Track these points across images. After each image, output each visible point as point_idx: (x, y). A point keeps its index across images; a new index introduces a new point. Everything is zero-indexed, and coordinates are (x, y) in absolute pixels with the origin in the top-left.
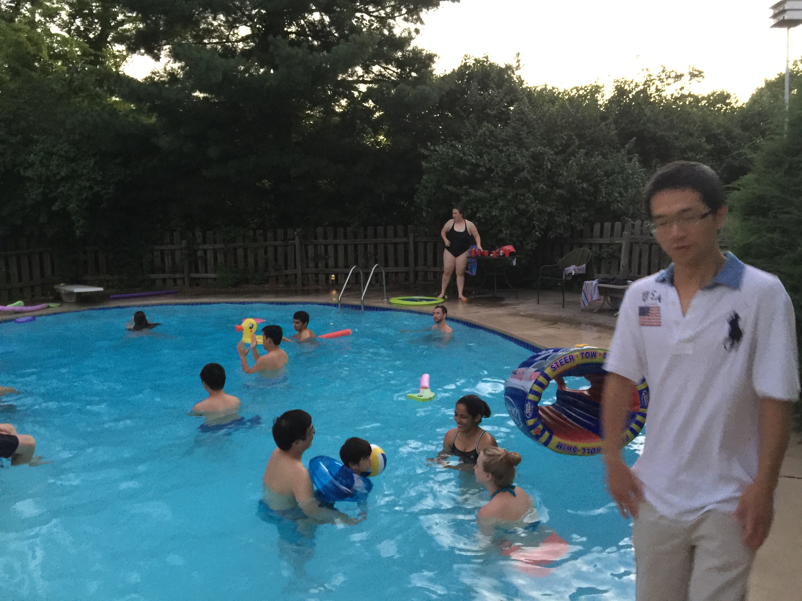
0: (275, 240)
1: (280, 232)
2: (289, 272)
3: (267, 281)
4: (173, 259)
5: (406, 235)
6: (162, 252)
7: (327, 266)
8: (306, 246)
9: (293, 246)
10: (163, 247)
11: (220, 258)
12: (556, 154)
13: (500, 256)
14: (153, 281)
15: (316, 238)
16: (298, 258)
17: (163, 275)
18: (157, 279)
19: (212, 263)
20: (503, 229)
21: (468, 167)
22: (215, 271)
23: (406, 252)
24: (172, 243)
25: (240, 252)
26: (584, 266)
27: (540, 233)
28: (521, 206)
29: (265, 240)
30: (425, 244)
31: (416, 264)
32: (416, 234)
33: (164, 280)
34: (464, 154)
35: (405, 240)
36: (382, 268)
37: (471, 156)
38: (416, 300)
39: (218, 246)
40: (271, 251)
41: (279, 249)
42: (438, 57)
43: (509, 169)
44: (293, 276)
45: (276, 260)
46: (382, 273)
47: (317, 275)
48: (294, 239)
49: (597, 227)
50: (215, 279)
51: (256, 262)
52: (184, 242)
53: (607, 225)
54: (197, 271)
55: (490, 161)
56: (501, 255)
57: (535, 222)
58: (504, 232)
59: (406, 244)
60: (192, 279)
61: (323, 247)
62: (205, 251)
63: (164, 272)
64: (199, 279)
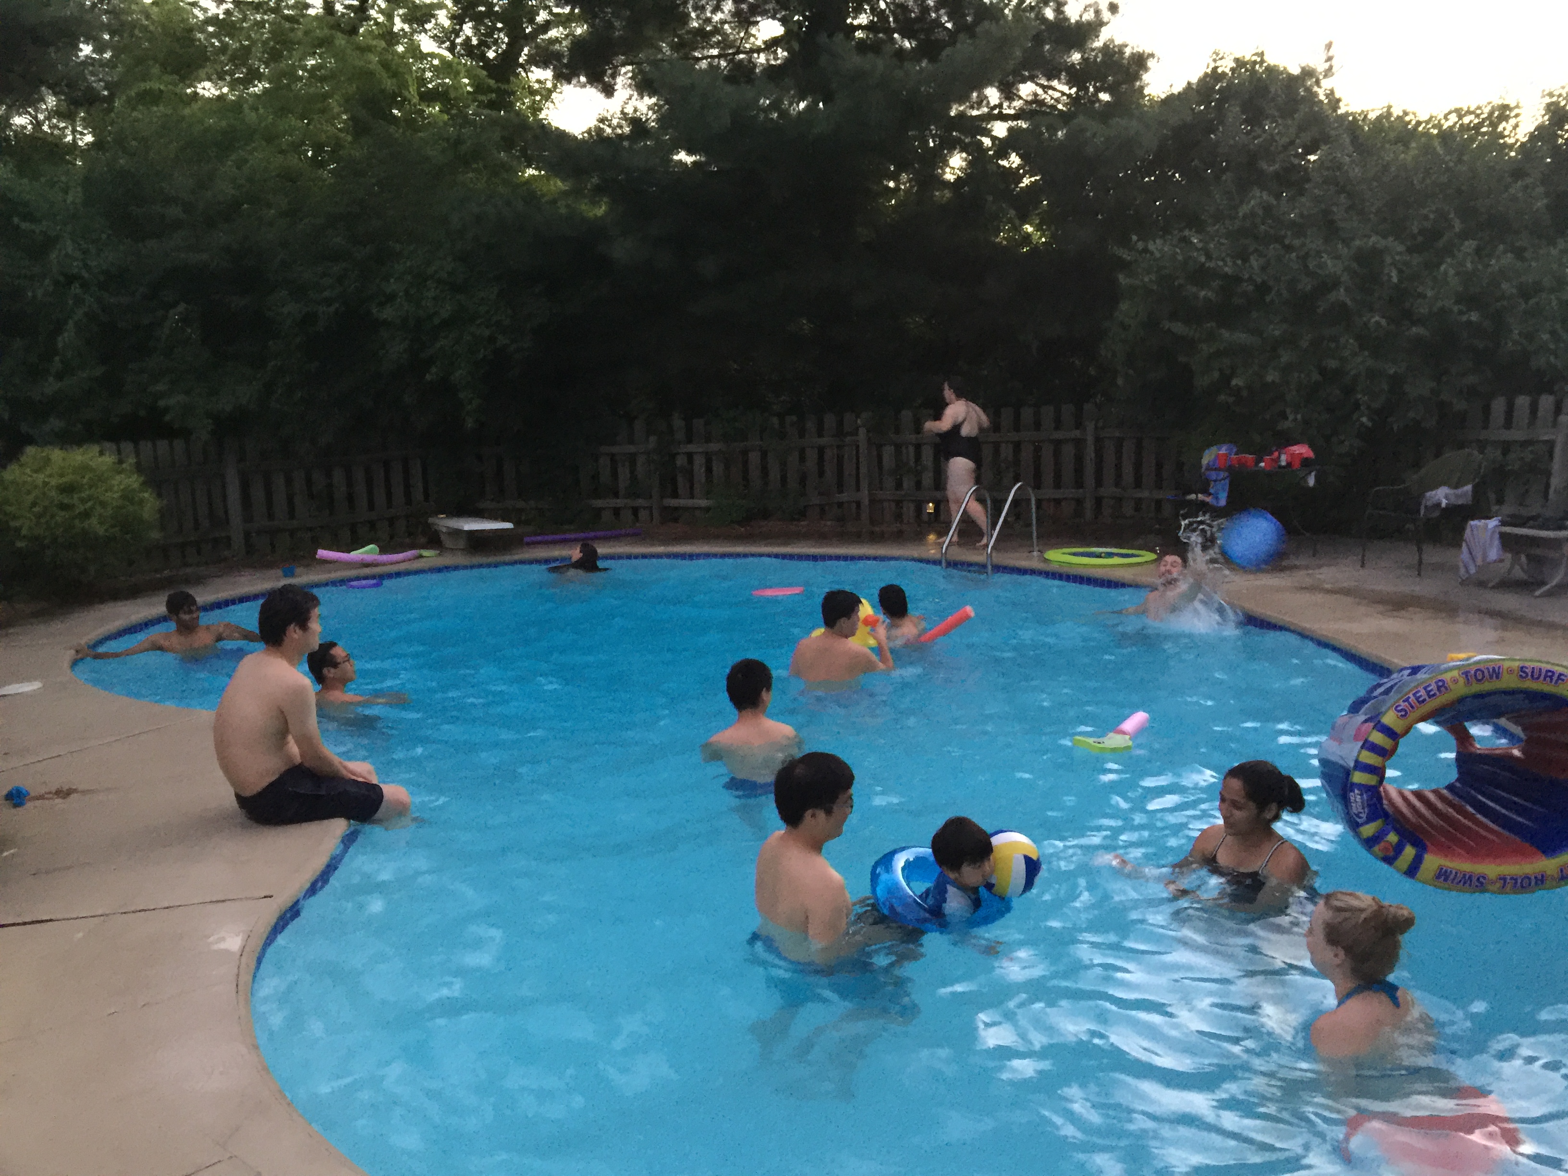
0: (820, 435)
1: (830, 420)
2: (844, 497)
3: (802, 514)
4: (632, 472)
5: (1079, 425)
6: (612, 457)
7: (918, 485)
8: (880, 447)
9: (854, 448)
10: (615, 449)
11: (718, 468)
12: (1410, 251)
13: (1280, 467)
14: (598, 512)
15: (897, 431)
16: (863, 470)
17: (615, 500)
18: (604, 509)
19: (703, 480)
20: (1288, 411)
21: (1216, 284)
22: (707, 495)
23: (1079, 459)
24: (631, 442)
25: (754, 458)
26: (1468, 488)
27: (1370, 419)
28: (1333, 364)
29: (802, 435)
30: (1119, 444)
31: (1099, 482)
32: (1100, 424)
33: (617, 511)
34: (1209, 256)
35: (1077, 433)
36: (1030, 490)
37: (1223, 260)
38: (1099, 556)
39: (714, 447)
40: (812, 456)
41: (829, 454)
42: (1156, 59)
43: (1306, 285)
44: (854, 506)
45: (821, 474)
46: (1029, 500)
47: (899, 503)
48: (855, 432)
49: (1498, 405)
50: (708, 509)
51: (784, 479)
52: (653, 439)
53: (1522, 401)
54: (675, 495)
55: (1263, 269)
56: (1283, 463)
57: (1359, 396)
58: (1291, 417)
59: (1079, 443)
60: (666, 508)
61: (911, 449)
62: (690, 456)
63: (616, 495)
64: (676, 509)
